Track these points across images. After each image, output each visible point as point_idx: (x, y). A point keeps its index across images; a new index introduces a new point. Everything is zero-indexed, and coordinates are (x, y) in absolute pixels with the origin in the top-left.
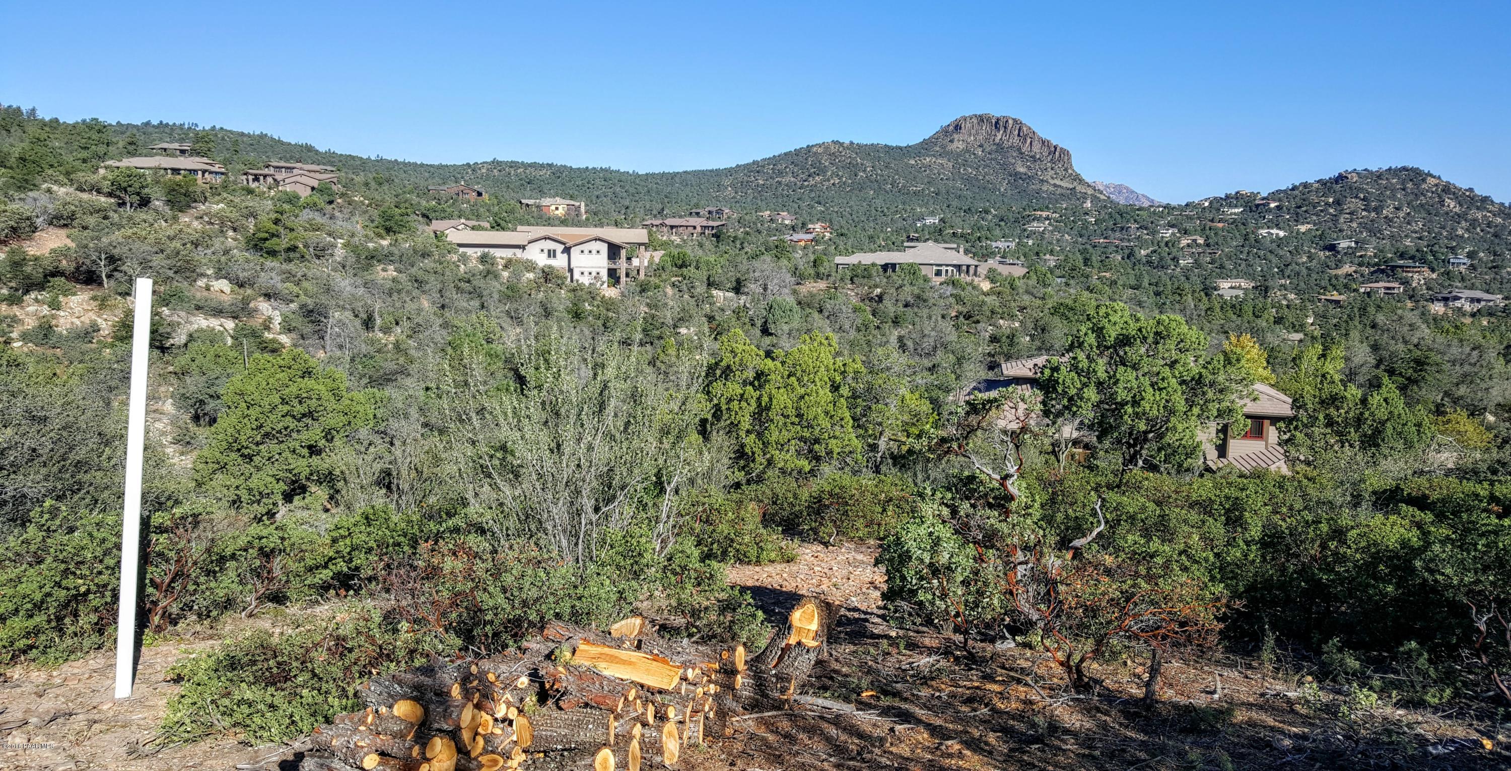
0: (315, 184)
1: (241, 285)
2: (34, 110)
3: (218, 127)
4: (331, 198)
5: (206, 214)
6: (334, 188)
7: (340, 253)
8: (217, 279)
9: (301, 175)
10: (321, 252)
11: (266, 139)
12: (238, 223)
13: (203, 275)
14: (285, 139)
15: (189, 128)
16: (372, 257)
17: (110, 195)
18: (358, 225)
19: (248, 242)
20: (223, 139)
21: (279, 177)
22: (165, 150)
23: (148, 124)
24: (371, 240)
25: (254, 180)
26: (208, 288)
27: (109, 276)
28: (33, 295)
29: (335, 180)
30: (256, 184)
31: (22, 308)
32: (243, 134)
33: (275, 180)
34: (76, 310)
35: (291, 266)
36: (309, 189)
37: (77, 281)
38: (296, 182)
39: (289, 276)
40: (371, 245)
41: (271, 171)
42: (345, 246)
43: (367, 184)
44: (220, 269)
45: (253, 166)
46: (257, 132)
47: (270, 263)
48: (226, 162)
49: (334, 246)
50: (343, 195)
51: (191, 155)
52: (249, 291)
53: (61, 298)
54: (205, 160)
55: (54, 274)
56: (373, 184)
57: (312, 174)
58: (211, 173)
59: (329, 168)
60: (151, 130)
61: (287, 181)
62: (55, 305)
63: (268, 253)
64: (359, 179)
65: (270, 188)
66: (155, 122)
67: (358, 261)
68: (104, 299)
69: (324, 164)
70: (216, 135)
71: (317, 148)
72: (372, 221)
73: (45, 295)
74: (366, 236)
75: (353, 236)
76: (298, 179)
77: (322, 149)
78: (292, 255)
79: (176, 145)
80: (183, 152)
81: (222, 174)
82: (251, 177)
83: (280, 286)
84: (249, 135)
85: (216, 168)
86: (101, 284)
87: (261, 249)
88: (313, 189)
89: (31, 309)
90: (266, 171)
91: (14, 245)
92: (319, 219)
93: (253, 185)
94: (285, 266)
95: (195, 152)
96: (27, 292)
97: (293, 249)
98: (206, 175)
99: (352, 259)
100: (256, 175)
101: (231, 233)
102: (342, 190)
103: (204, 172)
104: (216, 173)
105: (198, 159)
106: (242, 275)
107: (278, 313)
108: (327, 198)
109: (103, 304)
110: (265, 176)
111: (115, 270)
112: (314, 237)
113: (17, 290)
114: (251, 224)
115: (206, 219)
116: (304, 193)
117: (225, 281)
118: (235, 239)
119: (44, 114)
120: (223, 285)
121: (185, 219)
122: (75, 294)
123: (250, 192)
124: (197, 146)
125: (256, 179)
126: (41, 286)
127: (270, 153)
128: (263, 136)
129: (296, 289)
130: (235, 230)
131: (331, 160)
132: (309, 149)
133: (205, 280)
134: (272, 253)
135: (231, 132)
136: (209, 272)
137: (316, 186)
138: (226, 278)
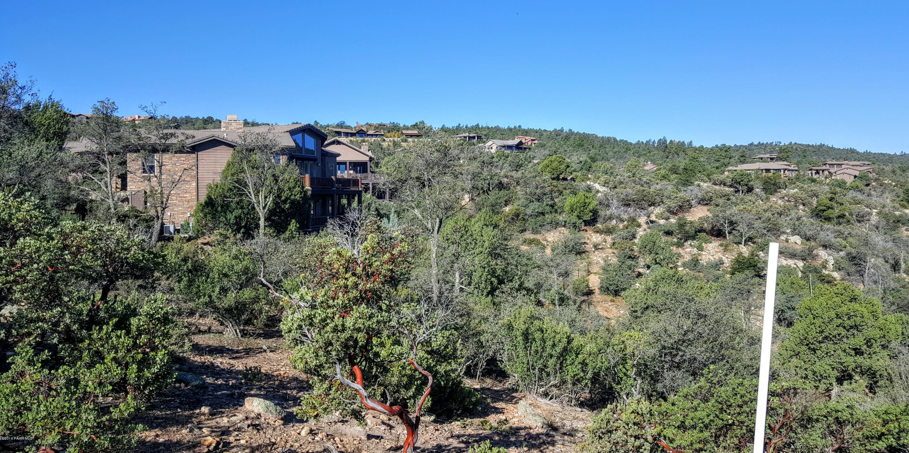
0: (857, 173)
1: (808, 240)
2: (691, 142)
3: (793, 143)
4: (868, 182)
5: (786, 196)
6: (870, 175)
7: (874, 219)
8: (793, 235)
9: (847, 168)
10: (861, 219)
11: (824, 148)
12: (806, 201)
13: (784, 233)
14: (836, 147)
15: (776, 145)
16: (898, 221)
17: (731, 186)
18: (888, 199)
19: (812, 212)
20: (796, 149)
21: (832, 171)
22: (762, 158)
23: (752, 144)
24: (897, 210)
25: (816, 173)
26: (787, 241)
27: (730, 233)
28: (689, 242)
29: (871, 170)
30: (818, 175)
31: (684, 249)
32: (809, 146)
33: (830, 173)
34: (711, 252)
35: (841, 228)
36: (852, 177)
37: (712, 235)
38: (843, 173)
39: (840, 234)
40: (897, 213)
41: (828, 167)
42: (878, 214)
43: (894, 172)
44: (795, 229)
45: (815, 164)
46: (818, 144)
47: (827, 226)
48: (798, 164)
49: (870, 214)
50: (876, 180)
51: (777, 160)
52: (813, 243)
53: (703, 244)
54: (785, 163)
55: (700, 231)
56: (898, 172)
57: (855, 168)
58: (789, 170)
59: (867, 163)
60: (753, 147)
61: (837, 173)
62: (700, 248)
63: (825, 219)
64: (888, 168)
65: (826, 178)
66: (756, 143)
67: (888, 224)
68: (726, 246)
69: (863, 160)
70: (792, 148)
71: (858, 150)
72: (898, 197)
73: (695, 243)
74: (894, 207)
75: (884, 207)
76: (845, 171)
77: (861, 150)
78: (841, 220)
79: (768, 155)
80: (772, 159)
81: (796, 170)
82: (814, 172)
83: (833, 240)
84: (813, 146)
85: (792, 168)
86: (725, 237)
87: (821, 217)
88: (855, 177)
89: (688, 250)
90: (824, 167)
91: (681, 215)
92: (860, 197)
93: (815, 177)
94: (837, 228)
95: (779, 159)
96: (686, 240)
97: (842, 216)
98: (786, 172)
99: (883, 223)
100: (817, 170)
101: (801, 207)
102: (876, 176)
103: (785, 170)
104: (792, 170)
105: (781, 163)
106: (809, 233)
107: (831, 257)
108: (865, 183)
109: (726, 249)
110: (823, 171)
111: (733, 229)
112: (856, 208)
113: (681, 239)
114: (814, 202)
115: (786, 198)
116: (849, 180)
117: (798, 237)
118: (804, 211)
119: (696, 144)
120: (797, 239)
121: (773, 199)
122: (711, 242)
123: (814, 181)
124: (781, 155)
125: (817, 172)
126: (693, 238)
127: (826, 156)
128: (822, 146)
129: (844, 243)
130: (804, 205)
131: (868, 157)
132: (852, 151)
133: (785, 236)
134: (828, 219)
135: (801, 145)
136: (788, 231)
137: (857, 175)
138: (798, 235)
